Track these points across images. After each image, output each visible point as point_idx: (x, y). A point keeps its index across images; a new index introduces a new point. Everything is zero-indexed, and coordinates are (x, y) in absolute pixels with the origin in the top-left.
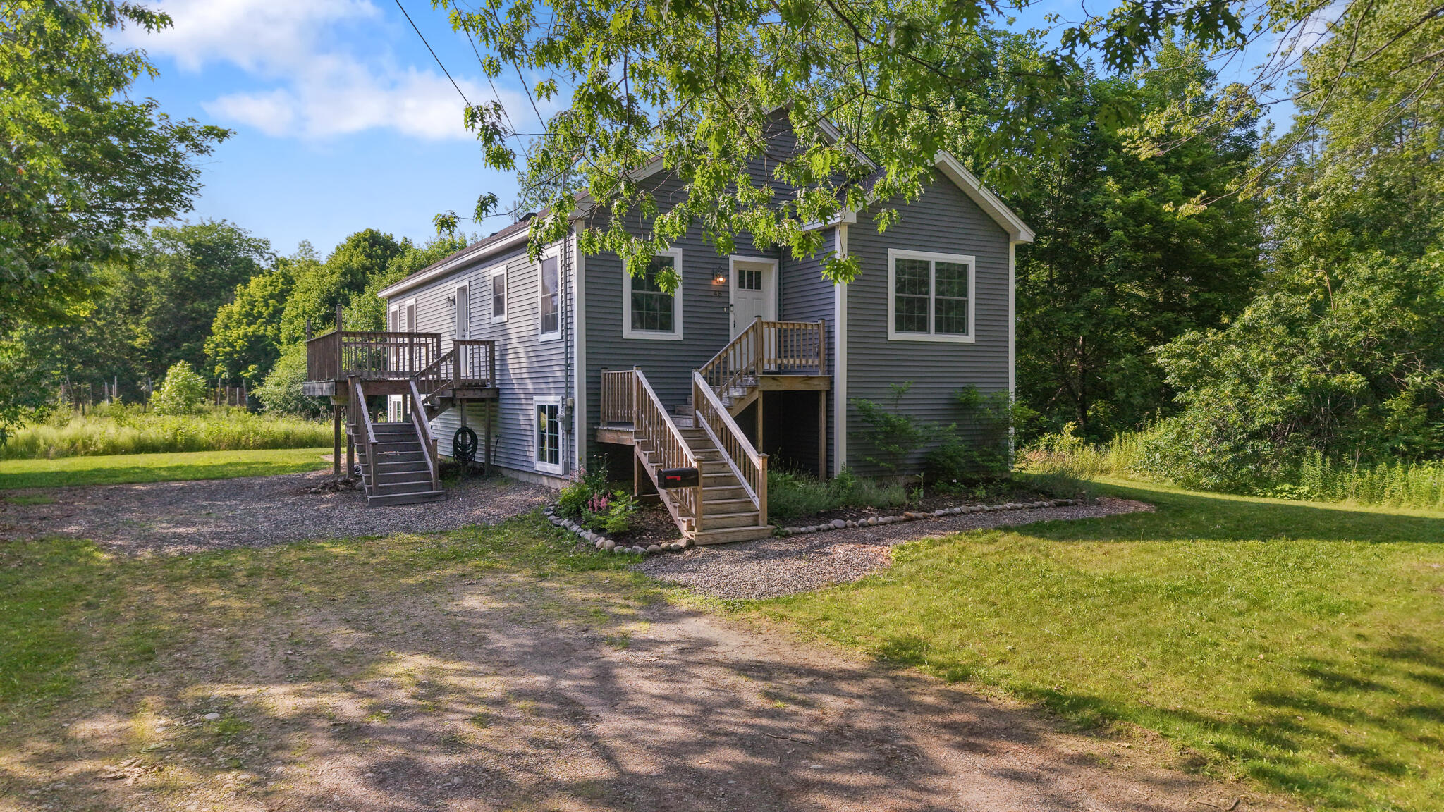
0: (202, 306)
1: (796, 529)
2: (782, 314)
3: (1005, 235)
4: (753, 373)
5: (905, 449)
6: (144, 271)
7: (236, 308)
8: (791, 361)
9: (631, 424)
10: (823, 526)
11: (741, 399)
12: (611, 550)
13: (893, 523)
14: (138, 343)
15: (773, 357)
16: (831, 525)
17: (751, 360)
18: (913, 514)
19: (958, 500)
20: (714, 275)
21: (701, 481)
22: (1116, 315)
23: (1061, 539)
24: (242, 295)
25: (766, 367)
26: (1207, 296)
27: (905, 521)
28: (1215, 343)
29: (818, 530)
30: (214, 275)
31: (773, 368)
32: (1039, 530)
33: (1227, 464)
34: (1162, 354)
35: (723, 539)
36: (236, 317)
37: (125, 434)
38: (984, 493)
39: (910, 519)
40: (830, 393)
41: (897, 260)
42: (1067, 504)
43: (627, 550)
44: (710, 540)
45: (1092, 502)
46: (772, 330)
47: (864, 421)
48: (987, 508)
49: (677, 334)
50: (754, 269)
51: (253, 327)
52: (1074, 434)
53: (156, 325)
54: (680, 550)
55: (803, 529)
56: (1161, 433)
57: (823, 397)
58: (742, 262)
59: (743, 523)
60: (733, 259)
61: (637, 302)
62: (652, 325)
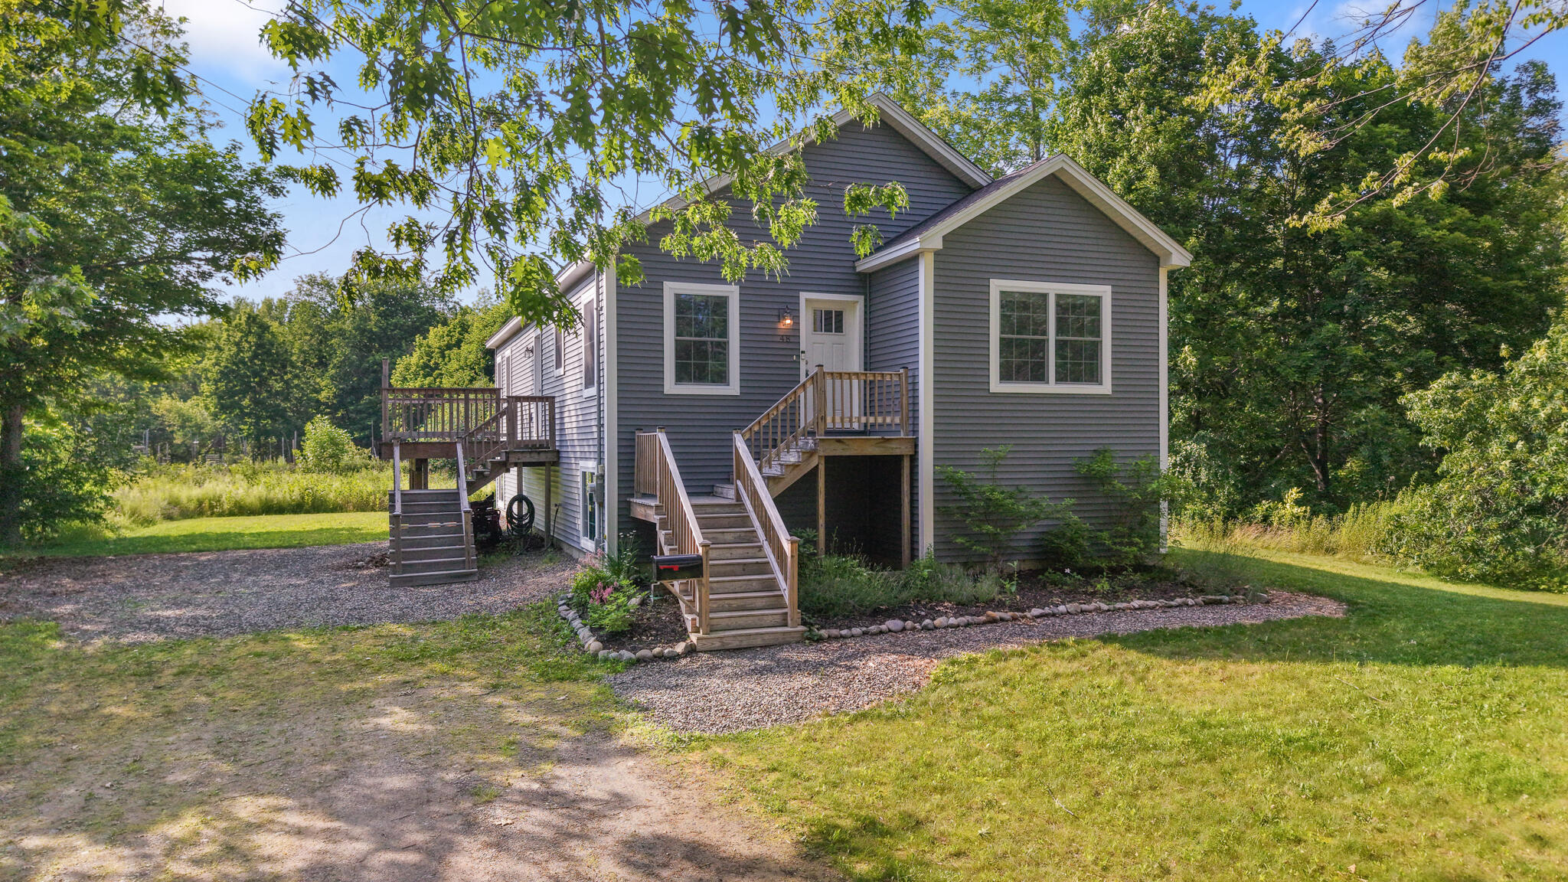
0: (382, 357)
1: (835, 632)
2: (869, 362)
3: (1153, 259)
4: (812, 433)
5: (1003, 528)
6: (329, 323)
7: (414, 359)
8: (880, 420)
9: (653, 496)
10: (873, 628)
11: (795, 466)
12: (595, 655)
13: (968, 625)
14: (323, 396)
15: (856, 414)
16: (884, 627)
17: (810, 418)
18: (997, 615)
19: (1071, 595)
20: (780, 317)
21: (706, 570)
22: (1355, 356)
23: (1171, 655)
24: (421, 345)
25: (830, 425)
26: (1479, 328)
27: (984, 623)
28: (1482, 389)
29: (865, 633)
30: (396, 325)
31: (856, 426)
32: (1148, 642)
33: (1496, 546)
34: (1417, 404)
35: (735, 644)
36: (414, 368)
37: (254, 493)
38: (1107, 587)
39: (993, 621)
40: (914, 459)
41: (1002, 293)
42: (1220, 602)
43: (614, 654)
44: (717, 645)
45: (1255, 600)
46: (855, 382)
47: (954, 493)
48: (1105, 607)
49: (733, 388)
50: (834, 308)
51: (429, 380)
52: (1298, 503)
53: (341, 378)
54: (674, 658)
55: (844, 632)
56: (1410, 504)
57: (906, 464)
58: (817, 301)
59: (768, 622)
60: (804, 296)
61: (682, 351)
62: (701, 377)
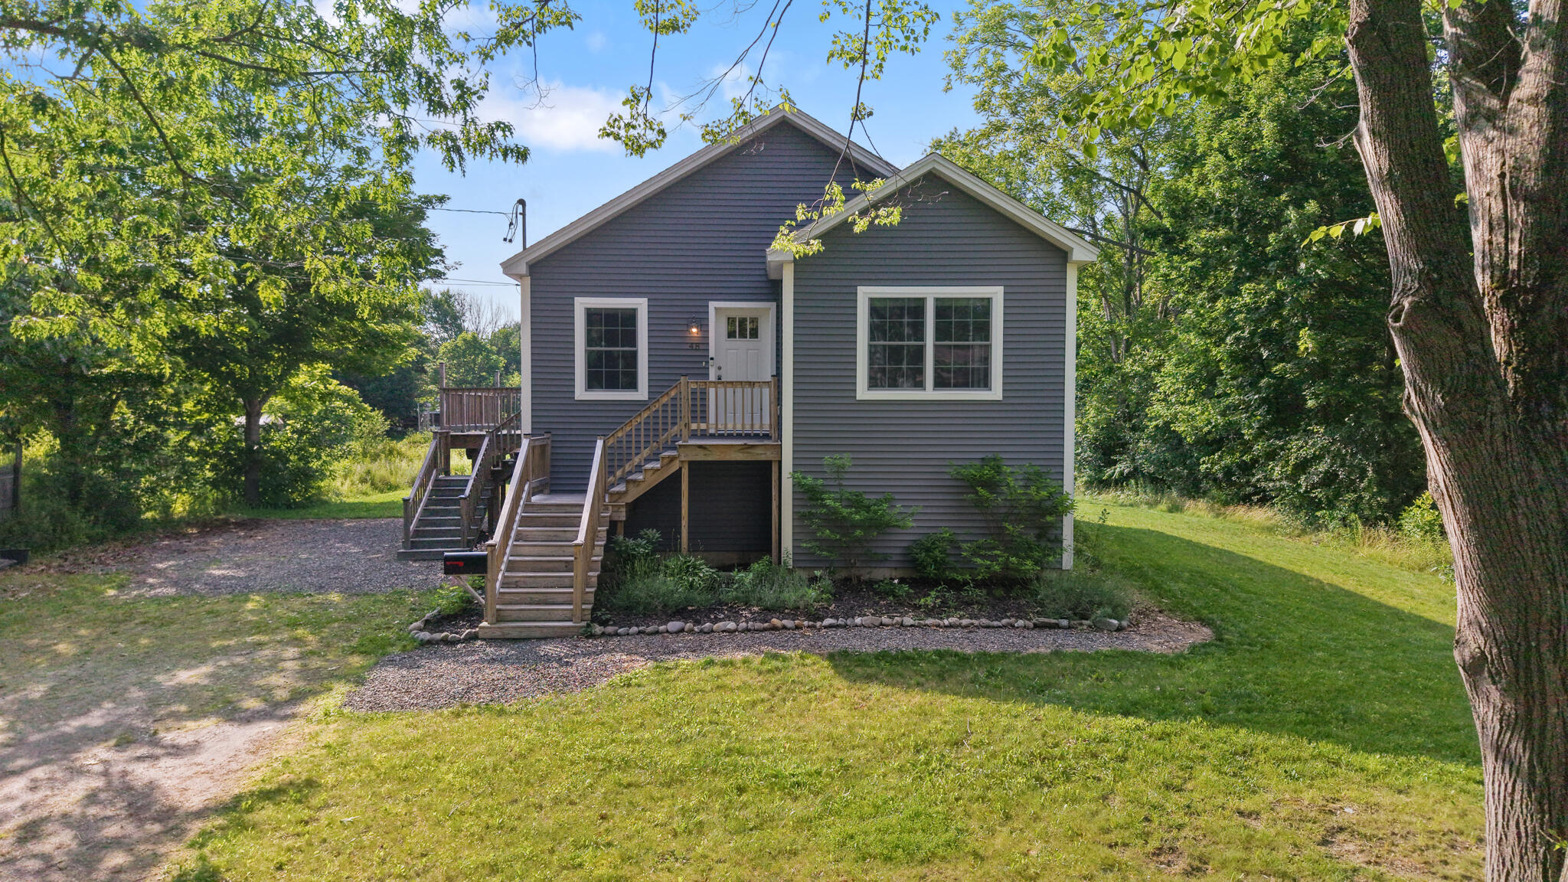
1: (611, 629)
3: (1060, 254)
10: (652, 628)
11: (657, 472)
13: (744, 631)
16: (663, 628)
18: (782, 622)
20: (689, 326)
21: (491, 567)
29: (639, 632)
35: (515, 634)
38: (929, 601)
39: (772, 628)
40: (779, 465)
41: (872, 300)
44: (498, 634)
49: (640, 393)
50: (748, 315)
54: (454, 643)
57: (775, 468)
58: (726, 309)
59: (558, 617)
60: (713, 305)
61: (593, 361)
62: (612, 384)
